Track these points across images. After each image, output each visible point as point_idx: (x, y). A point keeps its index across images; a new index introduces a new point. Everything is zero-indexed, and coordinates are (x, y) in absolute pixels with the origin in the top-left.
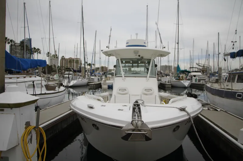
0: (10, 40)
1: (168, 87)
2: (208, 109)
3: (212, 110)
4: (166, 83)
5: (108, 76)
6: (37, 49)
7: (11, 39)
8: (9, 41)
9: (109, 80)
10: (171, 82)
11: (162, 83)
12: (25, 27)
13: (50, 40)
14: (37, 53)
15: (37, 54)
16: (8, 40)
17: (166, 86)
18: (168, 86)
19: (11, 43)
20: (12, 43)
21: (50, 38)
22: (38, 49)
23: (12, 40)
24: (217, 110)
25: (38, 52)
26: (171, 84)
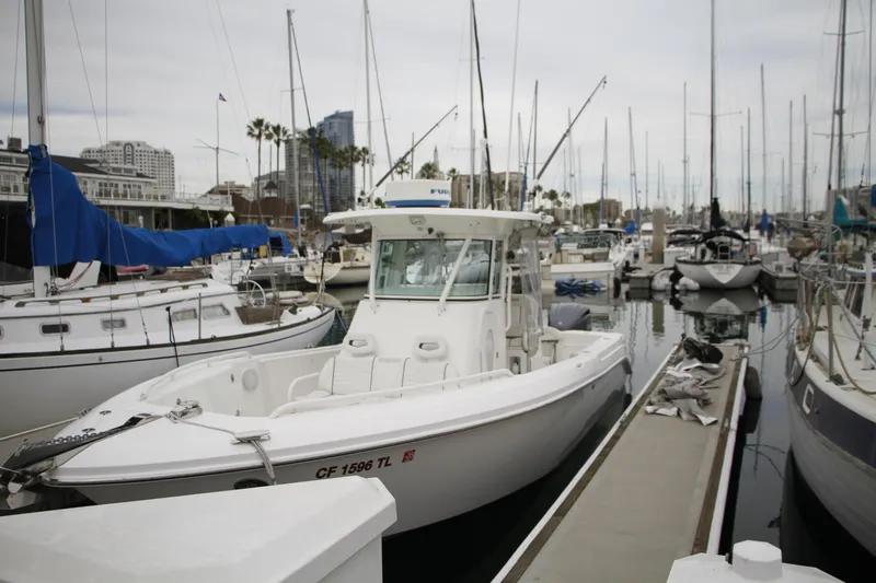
0: (274, 128)
1: (783, 290)
2: (679, 414)
3: (688, 421)
5: (565, 246)
6: (360, 148)
7: (275, 125)
8: (271, 130)
9: (562, 262)
12: (292, 90)
13: (369, 126)
14: (361, 162)
15: (363, 165)
16: (267, 128)
17: (778, 285)
18: (785, 285)
19: (275, 137)
20: (278, 135)
21: (369, 123)
22: (364, 149)
23: (279, 127)
24: (700, 422)
25: (364, 160)
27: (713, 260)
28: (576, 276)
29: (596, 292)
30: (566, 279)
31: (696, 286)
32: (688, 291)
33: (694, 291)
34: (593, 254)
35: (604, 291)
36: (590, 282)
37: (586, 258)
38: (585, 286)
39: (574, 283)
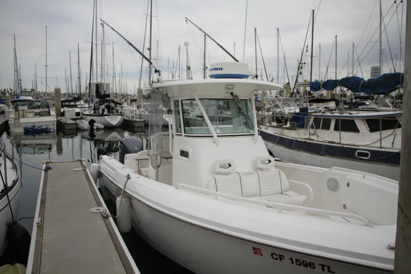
1: (139, 127)
4: (133, 120)
5: (20, 108)
9: (25, 117)
10: (142, 117)
11: (127, 118)
18: (139, 124)
26: (145, 121)
27: (108, 114)
28: (35, 124)
29: (49, 132)
30: (29, 126)
31: (102, 126)
32: (98, 129)
33: (101, 129)
34: (40, 113)
35: (52, 132)
36: (44, 127)
37: (36, 114)
38: (42, 129)
39: (35, 128)
